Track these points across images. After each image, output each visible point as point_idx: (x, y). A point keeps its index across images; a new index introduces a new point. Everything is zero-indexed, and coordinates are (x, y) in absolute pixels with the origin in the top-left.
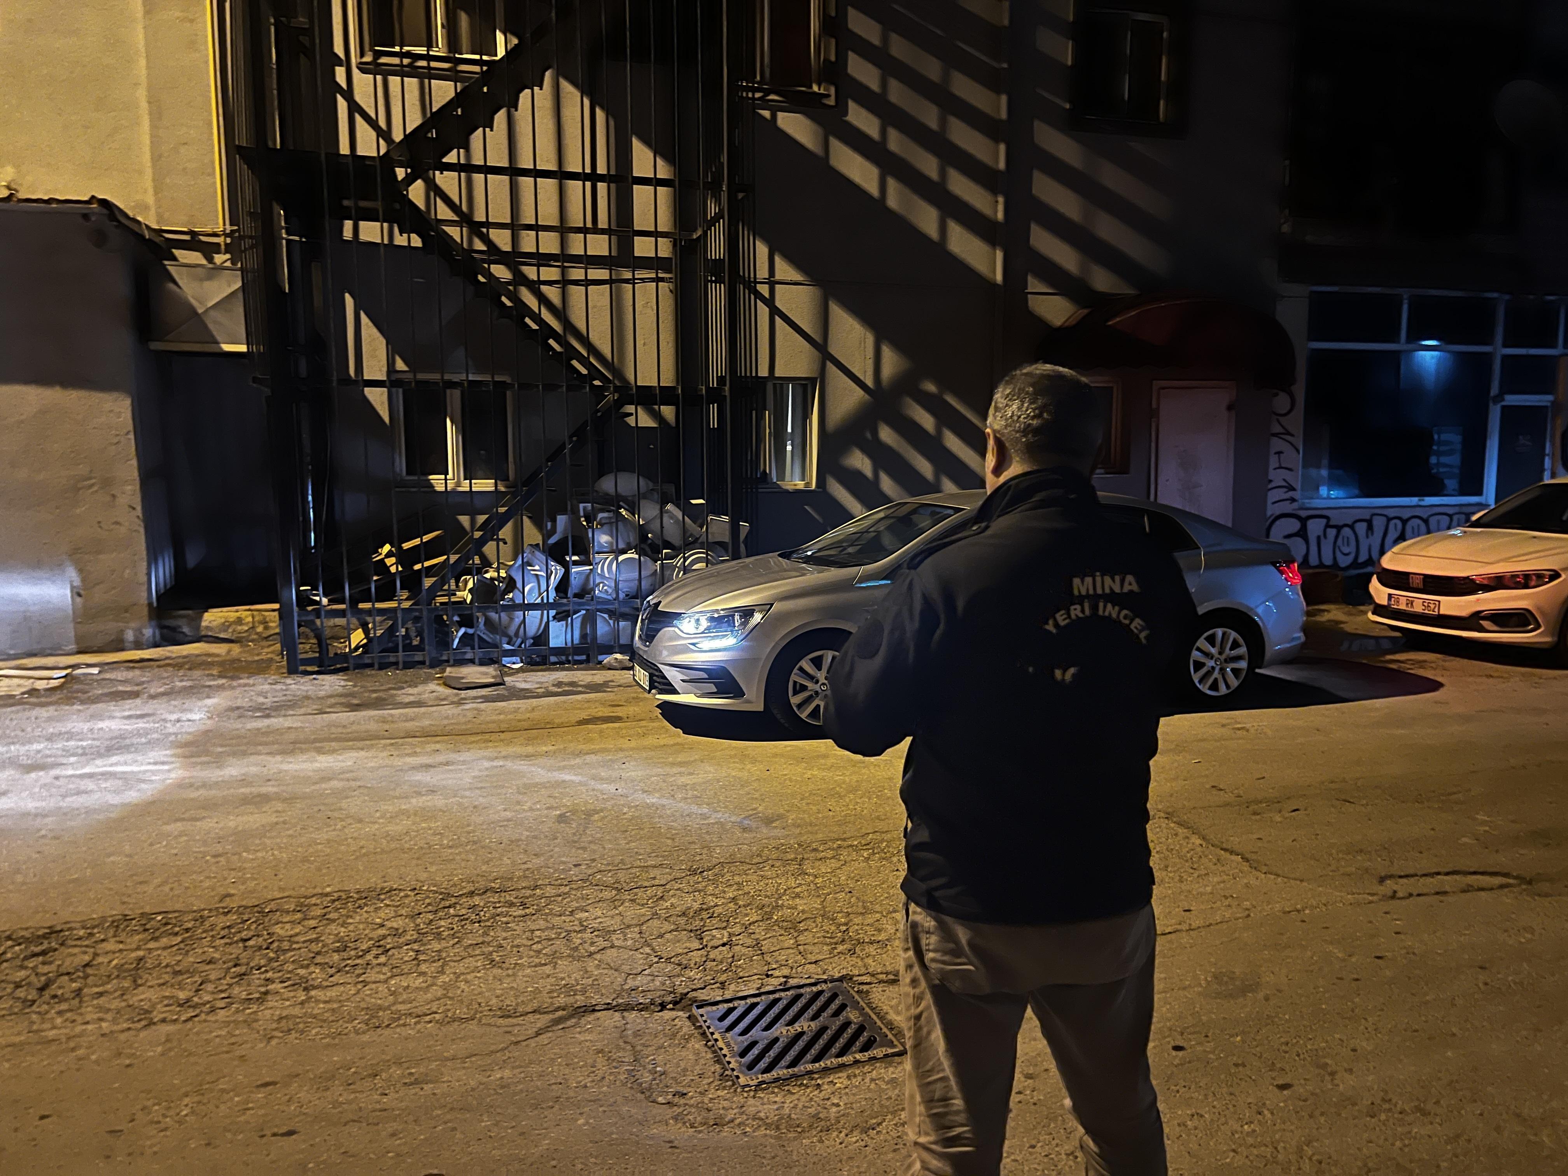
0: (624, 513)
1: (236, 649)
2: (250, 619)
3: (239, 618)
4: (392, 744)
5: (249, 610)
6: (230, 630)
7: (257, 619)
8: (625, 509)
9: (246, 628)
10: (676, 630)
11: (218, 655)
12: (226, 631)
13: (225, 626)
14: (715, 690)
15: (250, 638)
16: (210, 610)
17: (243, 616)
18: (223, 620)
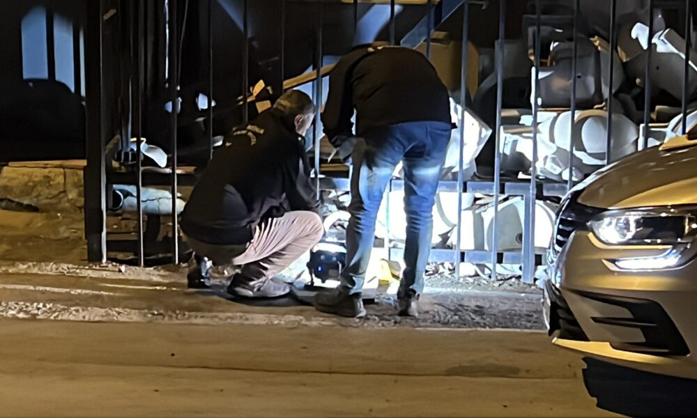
0: (597, 44)
1: (38, 220)
2: (61, 179)
3: (46, 177)
4: (168, 375)
5: (61, 166)
6: (34, 194)
7: (69, 180)
8: (600, 36)
9: (55, 192)
10: (591, 235)
11: (15, 228)
12: (28, 194)
13: (28, 189)
14: (643, 340)
15: (60, 206)
16: (10, 164)
17: (52, 175)
18: (26, 178)
